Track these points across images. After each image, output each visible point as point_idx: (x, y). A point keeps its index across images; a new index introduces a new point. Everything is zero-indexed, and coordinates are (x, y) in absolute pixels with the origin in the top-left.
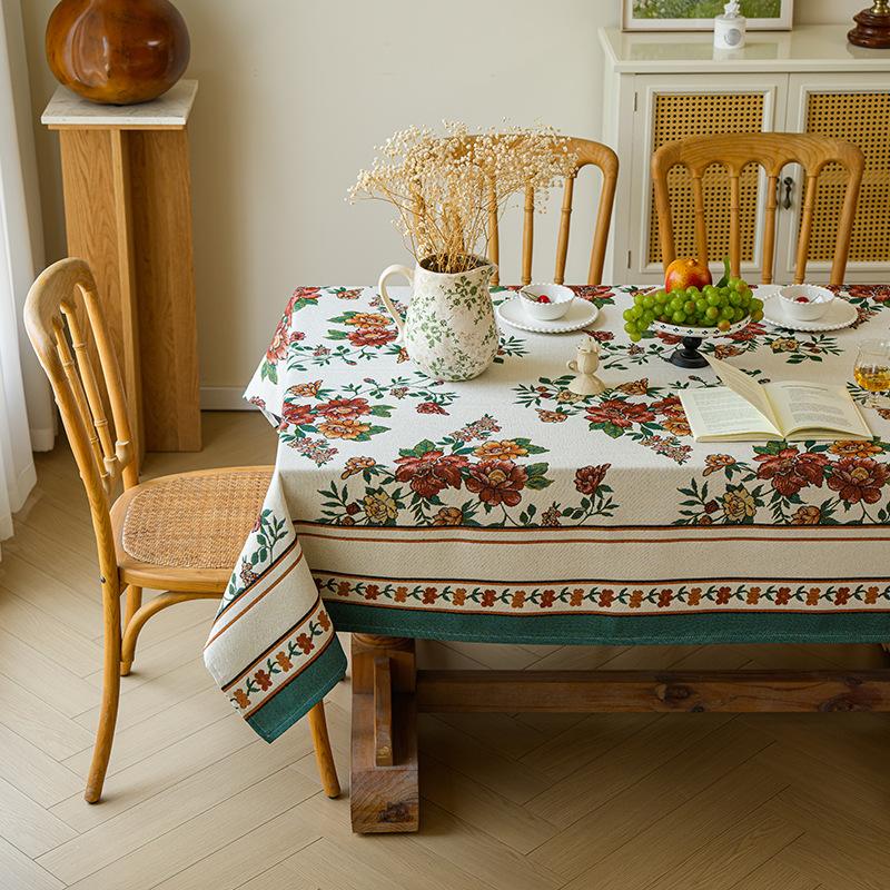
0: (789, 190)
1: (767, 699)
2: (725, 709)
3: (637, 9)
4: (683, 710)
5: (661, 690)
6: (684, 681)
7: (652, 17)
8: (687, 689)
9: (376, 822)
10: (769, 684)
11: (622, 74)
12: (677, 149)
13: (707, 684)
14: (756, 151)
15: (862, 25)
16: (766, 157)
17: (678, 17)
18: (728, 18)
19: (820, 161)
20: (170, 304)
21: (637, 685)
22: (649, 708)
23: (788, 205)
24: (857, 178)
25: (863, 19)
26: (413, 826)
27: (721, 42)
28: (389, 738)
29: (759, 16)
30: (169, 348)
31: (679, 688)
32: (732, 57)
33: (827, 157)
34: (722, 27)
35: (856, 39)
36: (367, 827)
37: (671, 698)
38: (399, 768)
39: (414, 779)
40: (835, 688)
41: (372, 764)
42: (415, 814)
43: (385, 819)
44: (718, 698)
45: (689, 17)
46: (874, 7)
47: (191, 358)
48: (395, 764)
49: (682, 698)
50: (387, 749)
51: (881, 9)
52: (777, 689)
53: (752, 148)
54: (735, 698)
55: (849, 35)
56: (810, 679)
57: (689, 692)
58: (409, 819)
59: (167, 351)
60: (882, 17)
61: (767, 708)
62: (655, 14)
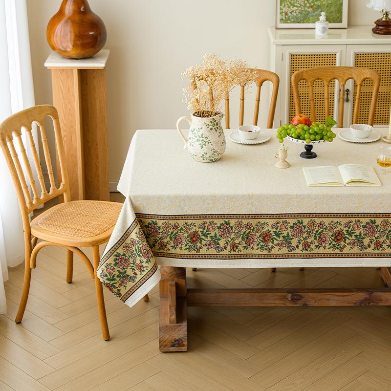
0: (348, 94)
1: (334, 300)
2: (316, 305)
4: (298, 305)
5: (289, 296)
6: (298, 292)
8: (300, 296)
9: (170, 347)
10: (334, 294)
12: (302, 73)
13: (309, 294)
14: (335, 74)
15: (378, 25)
16: (339, 76)
18: (321, 22)
19: (362, 78)
20: (97, 144)
21: (279, 294)
22: (284, 304)
23: (347, 100)
24: (377, 85)
25: (379, 23)
26: (185, 349)
27: (318, 32)
28: (175, 312)
30: (97, 163)
31: (297, 295)
32: (323, 38)
33: (365, 77)
34: (319, 26)
35: (376, 31)
36: (166, 349)
37: (293, 300)
38: (179, 325)
39: (185, 329)
40: (362, 295)
41: (168, 323)
42: (186, 343)
43: (173, 346)
44: (313, 300)
46: (383, 18)
47: (106, 168)
48: (177, 323)
49: (298, 300)
50: (174, 317)
51: (386, 18)
52: (338, 296)
53: (334, 73)
54: (320, 300)
55: (373, 30)
56: (353, 292)
57: (301, 297)
58: (183, 346)
59: (95, 164)
60: (386, 22)
61: (333, 304)
62: (289, 22)
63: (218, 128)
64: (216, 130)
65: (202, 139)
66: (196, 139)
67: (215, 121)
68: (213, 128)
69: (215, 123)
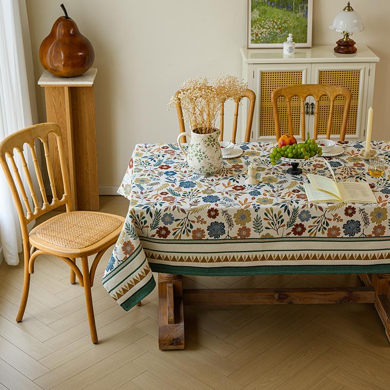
0: (312, 108)
1: (317, 299)
2: (301, 303)
3: (252, 40)
4: (285, 304)
5: (276, 296)
6: (284, 292)
7: (258, 43)
8: (286, 295)
9: (168, 345)
10: (317, 293)
11: (248, 64)
12: (281, 90)
13: (294, 293)
14: (311, 91)
15: (339, 45)
16: (315, 93)
17: (268, 43)
18: (288, 43)
19: (335, 95)
21: (267, 294)
22: (271, 302)
23: (312, 113)
24: (349, 101)
25: (340, 43)
26: (182, 347)
27: (286, 52)
28: (173, 313)
29: (299, 42)
31: (284, 294)
32: (290, 57)
33: (338, 94)
34: (286, 46)
35: (337, 50)
36: (165, 347)
37: (280, 299)
38: (176, 325)
39: (183, 329)
40: (342, 294)
41: (166, 323)
42: (183, 342)
43: (172, 344)
44: (298, 298)
45: (272, 43)
46: (344, 38)
49: (285, 298)
50: (172, 318)
51: (347, 39)
52: (320, 295)
53: (309, 90)
54: (305, 298)
55: (335, 49)
56: (333, 291)
57: (287, 296)
58: (181, 344)
60: (347, 42)
61: (317, 302)
62: (259, 42)
63: (214, 144)
64: (213, 146)
65: (200, 154)
66: (194, 154)
67: (212, 138)
68: (210, 144)
69: (212, 140)
